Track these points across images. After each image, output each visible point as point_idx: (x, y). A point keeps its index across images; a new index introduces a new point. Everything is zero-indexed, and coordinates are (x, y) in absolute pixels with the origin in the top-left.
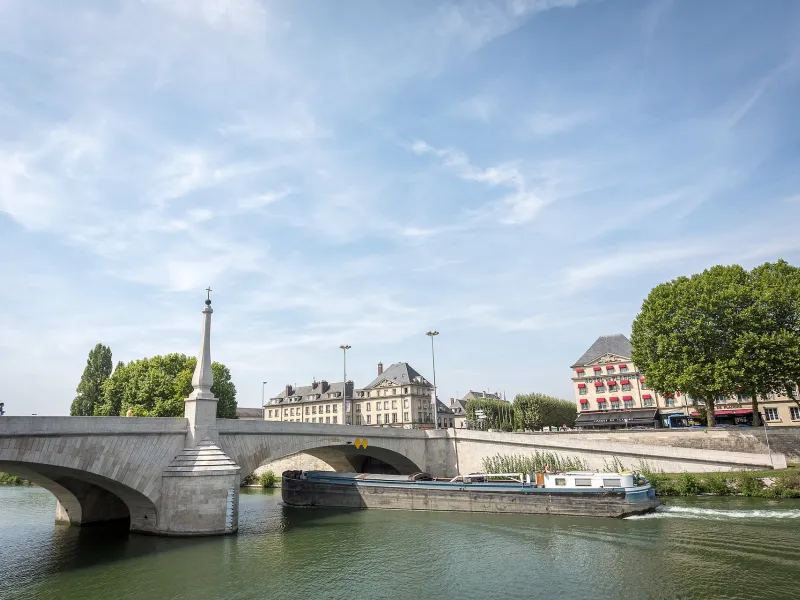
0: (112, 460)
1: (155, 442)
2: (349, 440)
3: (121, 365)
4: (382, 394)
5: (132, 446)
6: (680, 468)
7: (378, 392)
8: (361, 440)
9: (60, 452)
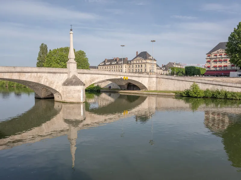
0: (46, 80)
1: (58, 75)
2: (121, 77)
3: (50, 50)
4: (138, 62)
5: (52, 76)
6: (236, 90)
7: (136, 61)
8: (126, 77)
9: (31, 77)
